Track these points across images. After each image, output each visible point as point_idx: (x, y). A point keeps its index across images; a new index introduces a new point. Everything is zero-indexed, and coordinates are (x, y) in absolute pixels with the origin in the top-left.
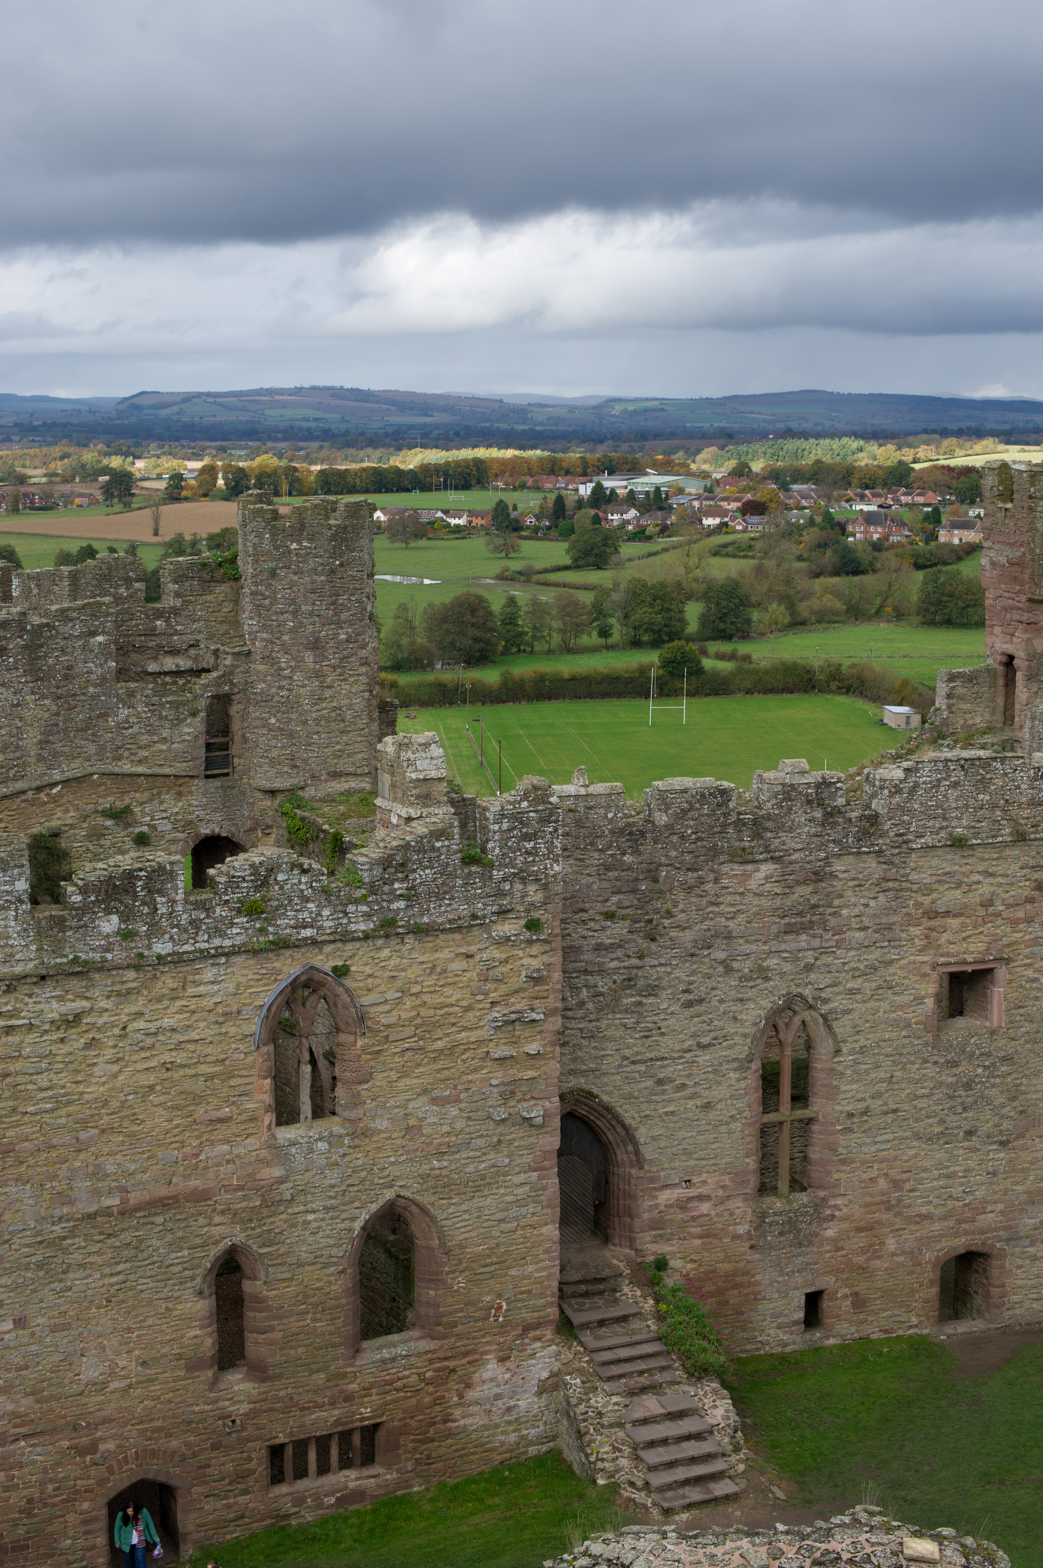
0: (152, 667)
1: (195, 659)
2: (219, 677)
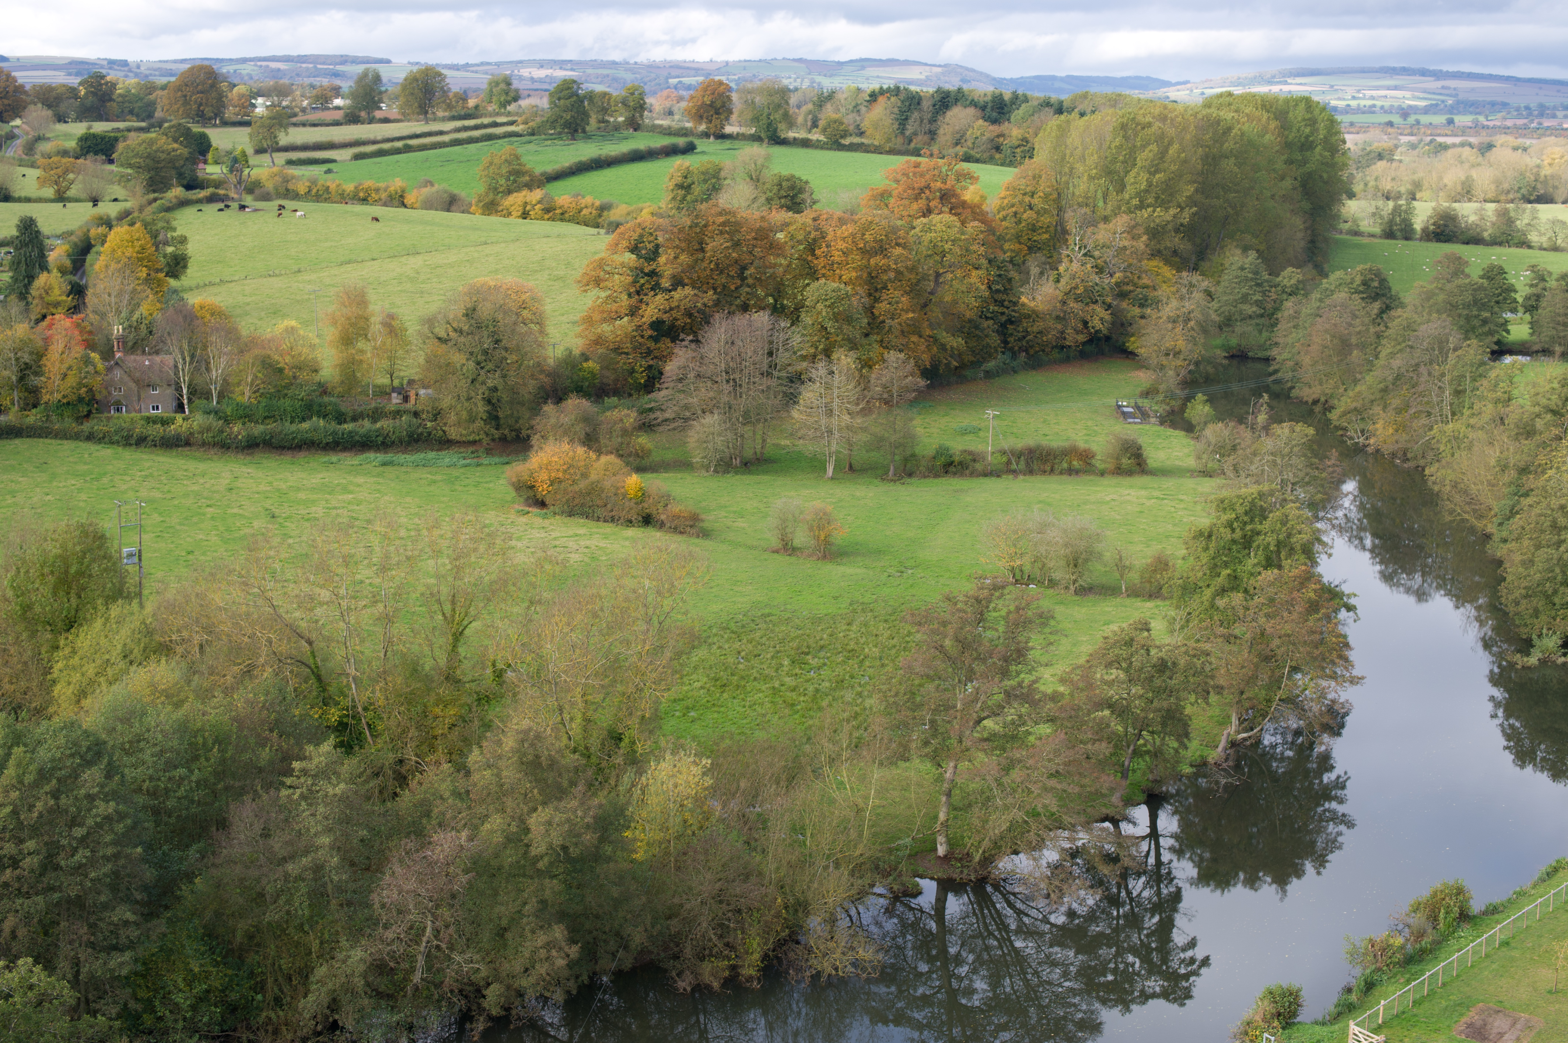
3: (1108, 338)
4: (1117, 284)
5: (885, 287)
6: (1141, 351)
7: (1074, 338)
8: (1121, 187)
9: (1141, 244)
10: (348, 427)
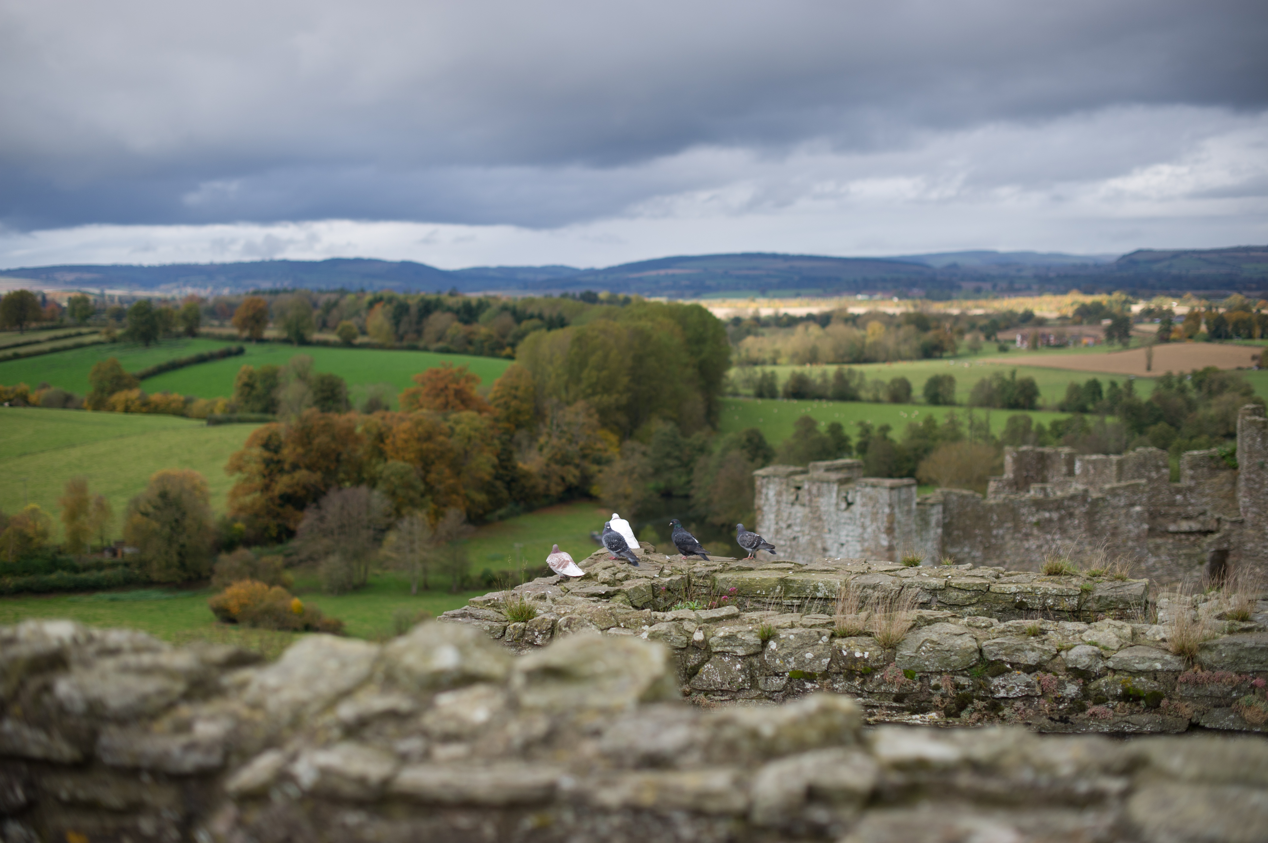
0: (1172, 528)
1: (1203, 523)
2: (1221, 538)
3: (577, 488)
4: (582, 449)
5: (433, 463)
6: (603, 496)
7: (556, 489)
8: (579, 380)
9: (595, 420)
10: (83, 576)
